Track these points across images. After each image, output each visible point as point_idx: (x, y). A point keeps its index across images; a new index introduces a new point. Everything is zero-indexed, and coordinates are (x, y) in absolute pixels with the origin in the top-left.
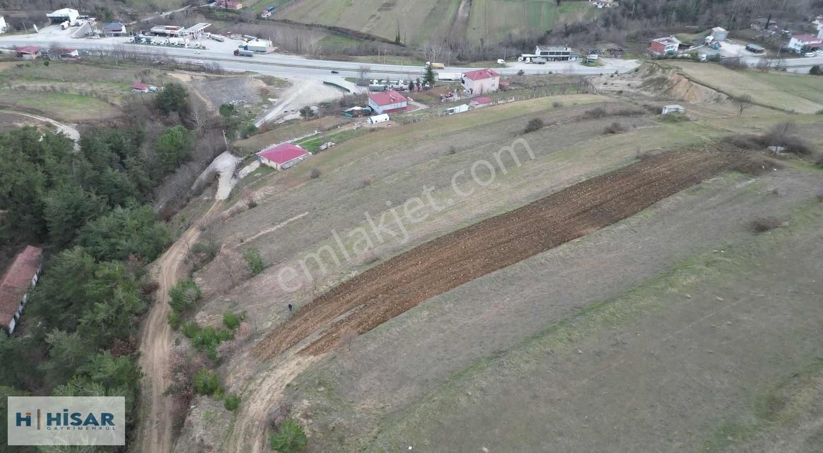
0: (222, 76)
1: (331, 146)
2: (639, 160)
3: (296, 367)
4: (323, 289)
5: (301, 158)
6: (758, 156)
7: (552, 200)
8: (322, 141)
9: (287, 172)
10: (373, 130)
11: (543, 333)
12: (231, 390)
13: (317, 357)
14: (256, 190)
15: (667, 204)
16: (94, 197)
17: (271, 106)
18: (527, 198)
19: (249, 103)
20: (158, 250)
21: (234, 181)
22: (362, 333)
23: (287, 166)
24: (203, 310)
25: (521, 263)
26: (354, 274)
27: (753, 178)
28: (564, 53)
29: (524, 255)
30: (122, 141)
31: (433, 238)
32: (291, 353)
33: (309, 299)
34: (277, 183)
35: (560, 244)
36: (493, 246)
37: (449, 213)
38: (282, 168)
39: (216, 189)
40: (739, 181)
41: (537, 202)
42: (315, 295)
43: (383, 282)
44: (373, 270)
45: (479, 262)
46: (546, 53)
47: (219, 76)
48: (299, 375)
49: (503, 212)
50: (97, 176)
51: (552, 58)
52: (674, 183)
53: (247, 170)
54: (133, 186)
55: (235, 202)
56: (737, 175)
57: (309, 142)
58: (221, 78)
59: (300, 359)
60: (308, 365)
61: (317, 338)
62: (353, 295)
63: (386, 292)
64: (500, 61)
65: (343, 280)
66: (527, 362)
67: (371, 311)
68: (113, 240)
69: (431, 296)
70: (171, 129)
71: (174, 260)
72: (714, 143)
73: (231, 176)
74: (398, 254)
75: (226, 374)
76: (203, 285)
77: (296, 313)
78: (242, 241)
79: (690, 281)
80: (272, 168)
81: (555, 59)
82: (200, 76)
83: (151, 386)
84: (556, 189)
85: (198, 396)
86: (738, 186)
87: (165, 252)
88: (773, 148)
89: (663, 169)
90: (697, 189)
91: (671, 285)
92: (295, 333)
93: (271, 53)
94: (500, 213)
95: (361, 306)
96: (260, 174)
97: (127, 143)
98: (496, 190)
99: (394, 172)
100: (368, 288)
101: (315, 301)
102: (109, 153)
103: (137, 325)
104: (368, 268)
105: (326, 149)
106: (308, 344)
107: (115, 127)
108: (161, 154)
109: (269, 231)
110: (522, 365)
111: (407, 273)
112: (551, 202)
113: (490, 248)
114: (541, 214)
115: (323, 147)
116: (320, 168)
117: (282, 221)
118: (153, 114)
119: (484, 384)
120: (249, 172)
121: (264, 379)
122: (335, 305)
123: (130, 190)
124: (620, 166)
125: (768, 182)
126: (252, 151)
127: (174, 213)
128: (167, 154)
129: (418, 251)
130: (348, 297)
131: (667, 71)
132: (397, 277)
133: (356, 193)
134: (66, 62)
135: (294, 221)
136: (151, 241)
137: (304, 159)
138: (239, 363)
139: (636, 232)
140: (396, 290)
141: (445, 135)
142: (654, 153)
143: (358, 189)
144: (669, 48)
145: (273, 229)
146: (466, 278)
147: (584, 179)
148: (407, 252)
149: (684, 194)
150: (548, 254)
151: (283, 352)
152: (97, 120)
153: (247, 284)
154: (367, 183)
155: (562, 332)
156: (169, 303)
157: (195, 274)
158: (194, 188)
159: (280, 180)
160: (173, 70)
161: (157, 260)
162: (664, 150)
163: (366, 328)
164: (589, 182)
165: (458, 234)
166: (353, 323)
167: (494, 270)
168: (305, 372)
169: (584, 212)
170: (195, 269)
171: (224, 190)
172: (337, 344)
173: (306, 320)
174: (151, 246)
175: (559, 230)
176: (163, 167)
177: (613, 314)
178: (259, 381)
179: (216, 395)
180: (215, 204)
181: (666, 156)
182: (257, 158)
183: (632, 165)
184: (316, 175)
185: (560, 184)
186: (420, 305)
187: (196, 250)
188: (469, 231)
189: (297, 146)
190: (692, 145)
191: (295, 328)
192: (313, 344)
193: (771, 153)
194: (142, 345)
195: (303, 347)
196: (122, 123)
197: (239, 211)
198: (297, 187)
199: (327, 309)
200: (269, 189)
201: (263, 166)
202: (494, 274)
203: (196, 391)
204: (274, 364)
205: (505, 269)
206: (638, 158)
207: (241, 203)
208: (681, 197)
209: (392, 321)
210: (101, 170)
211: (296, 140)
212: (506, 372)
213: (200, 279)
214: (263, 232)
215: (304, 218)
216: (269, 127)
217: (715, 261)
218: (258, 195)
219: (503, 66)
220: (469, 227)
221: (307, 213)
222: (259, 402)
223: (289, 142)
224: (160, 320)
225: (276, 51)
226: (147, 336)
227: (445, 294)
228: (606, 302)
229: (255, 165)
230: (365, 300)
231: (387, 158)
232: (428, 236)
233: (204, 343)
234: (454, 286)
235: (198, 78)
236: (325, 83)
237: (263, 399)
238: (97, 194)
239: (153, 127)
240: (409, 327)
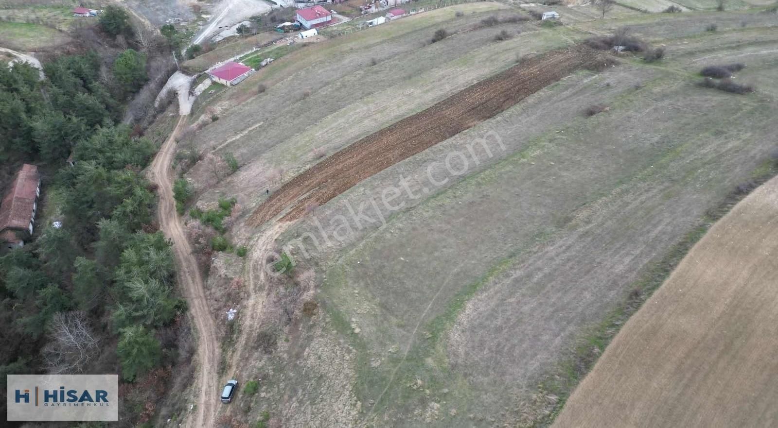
1: (270, 62)
2: (518, 64)
3: (279, 229)
4: (287, 179)
5: (246, 75)
6: (600, 56)
7: (451, 101)
8: (262, 58)
9: (236, 87)
10: (304, 45)
11: (438, 195)
12: (238, 246)
13: (291, 222)
14: (214, 105)
15: (531, 100)
16: (75, 120)
17: (206, 23)
18: (433, 100)
19: (184, 21)
20: (146, 160)
21: (192, 99)
22: (320, 205)
23: (236, 82)
24: (201, 200)
25: (427, 150)
26: (308, 167)
27: (596, 73)
29: (429, 144)
30: (81, 66)
31: (363, 137)
32: (274, 221)
33: (278, 186)
34: (230, 98)
35: (454, 135)
36: (407, 140)
37: (374, 117)
38: (231, 85)
39: (178, 106)
40: (586, 77)
41: (439, 103)
42: (282, 183)
43: (331, 170)
44: (321, 163)
45: (397, 152)
48: (282, 234)
49: (414, 113)
50: (69, 100)
52: (540, 82)
53: (201, 88)
54: (103, 106)
55: (199, 117)
56: (586, 72)
57: (251, 59)
59: (281, 224)
60: (287, 227)
61: (290, 210)
62: (310, 181)
63: (333, 177)
65: (301, 171)
66: (428, 211)
67: (324, 191)
68: (108, 154)
69: (365, 178)
70: (124, 53)
71: (162, 166)
72: (576, 45)
73: (187, 93)
74: (338, 151)
75: (232, 237)
76: (194, 183)
77: (273, 196)
78: (214, 148)
79: (536, 153)
80: (222, 85)
83: (177, 252)
84: (453, 91)
85: (215, 252)
86: (585, 81)
87: (152, 161)
88: (616, 48)
89: (534, 70)
90: (556, 85)
91: (523, 157)
92: (273, 209)
94: (411, 115)
95: (317, 188)
96: (213, 91)
97: (85, 68)
98: (409, 95)
99: (327, 84)
100: (319, 177)
101: (283, 187)
102: (73, 79)
103: (152, 214)
104: (318, 162)
105: (267, 64)
106: (284, 214)
107: (69, 53)
108: (118, 76)
109: (234, 139)
110: (424, 214)
111: (347, 163)
112: (450, 103)
113: (405, 141)
114: (443, 113)
115: (264, 63)
116: (264, 83)
117: (242, 130)
118: (99, 38)
119: (401, 225)
120: (203, 89)
121: (259, 238)
122: (297, 189)
123: (101, 112)
124: (503, 70)
125: (608, 76)
126: (200, 69)
127: (146, 129)
128: (124, 77)
129: (353, 147)
130: (307, 183)
132: (339, 167)
133: (299, 104)
135: (254, 129)
136: (139, 153)
137: (249, 75)
138: (239, 230)
139: (507, 122)
140: (340, 176)
141: (368, 47)
142: (530, 57)
143: (300, 100)
145: (238, 137)
146: (389, 164)
147: (475, 82)
148: (345, 149)
149: (546, 90)
150: (445, 143)
151: (268, 221)
152: (51, 47)
153: (229, 179)
154: (306, 95)
155: (450, 193)
156: (174, 197)
157: (185, 175)
158: (156, 105)
159: (232, 95)
161: (148, 167)
162: (538, 53)
163: (324, 201)
164: (479, 84)
165: (382, 133)
166: (313, 199)
167: (407, 157)
168: (286, 231)
169: (473, 109)
170: (184, 171)
171: (185, 106)
172: (304, 213)
173: (279, 200)
174: (141, 157)
175: (454, 124)
176: (123, 88)
177: (484, 179)
178: (255, 239)
179: (228, 250)
180: (181, 118)
181: (540, 58)
182: (207, 76)
183: (512, 68)
184: (262, 90)
185: (458, 87)
186: (358, 185)
187: (178, 158)
188: (389, 130)
189: (241, 63)
190: (559, 48)
191: (272, 205)
192: (287, 214)
193: (616, 53)
194: (161, 226)
195: (281, 217)
196: (74, 49)
197: (204, 124)
198: (249, 101)
199: (292, 192)
200: (226, 104)
201: (214, 83)
202: (407, 160)
203: (213, 249)
204: (264, 229)
205: (415, 156)
206: (517, 61)
207: (203, 118)
208: (544, 92)
209: (340, 196)
210: (73, 96)
211: (238, 57)
212: (414, 218)
213: (190, 179)
214: (229, 141)
215: (260, 127)
216: (210, 46)
217: (556, 139)
218: (218, 109)
220: (389, 127)
221: (262, 123)
222: (258, 251)
223: (232, 59)
224: (167, 209)
226: (162, 222)
227: (375, 176)
228: (481, 172)
229: (207, 83)
230: (319, 184)
231: (320, 71)
232: (359, 135)
233: (209, 220)
234: (381, 170)
237: (260, 249)
238: (76, 116)
239: (105, 52)
240: (352, 198)
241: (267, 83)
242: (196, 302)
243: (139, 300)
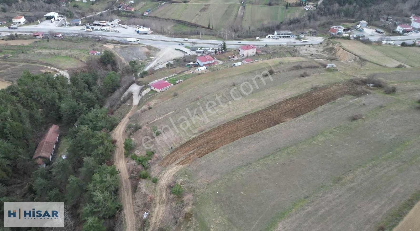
0: (128, 46)
1: (181, 81)
2: (312, 90)
3: (176, 169)
4: (183, 142)
5: (168, 87)
6: (360, 88)
7: (274, 107)
8: (177, 79)
9: (163, 93)
10: (199, 74)
11: (265, 158)
12: (153, 177)
13: (183, 166)
14: (150, 101)
15: (320, 109)
16: (81, 104)
17: (152, 60)
18: (265, 106)
19: (141, 59)
20: (113, 126)
21: (140, 97)
22: (199, 158)
23: (163, 90)
24: (137, 150)
25: (259, 132)
26: (194, 136)
27: (357, 98)
28: (288, 34)
29: (261, 129)
30: (88, 78)
31: (226, 122)
32: (174, 164)
33: (177, 145)
34: (159, 98)
35: (275, 125)
36: (249, 126)
37: (232, 112)
38: (160, 91)
39: (132, 100)
40: (351, 99)
41: (268, 107)
42: (180, 144)
43: (206, 139)
44: (202, 135)
45: (243, 132)
46: (280, 34)
47: (126, 46)
48: (177, 172)
49: (254, 112)
50: (80, 94)
51: (282, 36)
52: (325, 100)
53: (145, 92)
54: (96, 98)
55: (142, 107)
56: (351, 97)
57: (171, 80)
58: (127, 47)
59: (177, 166)
60: (180, 168)
61: (183, 159)
62: (195, 144)
63: (207, 143)
64: (257, 38)
65: (191, 138)
66: (258, 167)
67: (202, 150)
68: (94, 123)
69: (225, 145)
70: (110, 73)
71: (120, 130)
72: (345, 82)
73: (138, 95)
74: (212, 129)
75: (151, 172)
76: (135, 140)
77: (174, 151)
78: (148, 123)
79: (322, 139)
80: (156, 91)
81: (284, 37)
82: (118, 46)
83: (121, 177)
84: (276, 102)
85: (141, 179)
86: (351, 101)
87: (116, 127)
88: (368, 85)
89: (321, 93)
90: (334, 103)
91: (314, 141)
92: (174, 158)
93: (150, 34)
94: (252, 112)
95: (198, 148)
96: (151, 94)
97: (90, 79)
98: (252, 102)
99: (209, 94)
100: (200, 142)
101: (180, 146)
102: (84, 84)
103: (111, 155)
104: (200, 134)
105: (179, 83)
106: (180, 161)
107: (84, 72)
108: (106, 84)
109: (158, 119)
110: (256, 168)
111: (215, 136)
112: (274, 108)
113: (248, 126)
114: (270, 113)
115: (178, 82)
116: (176, 92)
117: (163, 115)
118: (99, 65)
119: (243, 173)
120: (146, 93)
121: (165, 173)
122: (188, 148)
123: (94, 101)
124: (304, 92)
125: (364, 100)
126: (146, 83)
127: (115, 111)
128: (108, 84)
129: (219, 127)
130: (193, 145)
131: (334, 44)
132: (211, 137)
133: (193, 103)
134: (56, 39)
135: (169, 115)
136: (110, 123)
137: (170, 87)
138: (155, 168)
139: (306, 120)
140: (211, 142)
141: (231, 77)
142: (319, 87)
143: (194, 101)
144: (339, 31)
145: (160, 118)
146: (238, 138)
147: (288, 98)
148: (215, 128)
149: (328, 105)
150: (270, 129)
151: (170, 164)
152: (76, 68)
154: (198, 99)
155: (272, 157)
156: (124, 147)
157: (131, 136)
158: (122, 99)
159: (160, 97)
160: (105, 43)
161: (113, 131)
162: (324, 85)
163: (201, 155)
164: (290, 99)
165: (236, 121)
166: (196, 154)
167: (249, 135)
168: (180, 171)
169: (287, 112)
170: (131, 134)
171: (136, 101)
172: (190, 161)
173: (178, 153)
174: (110, 125)
175: (276, 119)
176: (107, 90)
177: (291, 151)
178: (163, 174)
179: (148, 178)
180: (133, 107)
181: (325, 87)
182: (149, 86)
183: (309, 92)
184: (176, 95)
185: (279, 100)
186: (220, 148)
187: (129, 127)
188: (240, 120)
189: (166, 81)
190: (336, 83)
191: (174, 156)
192: (181, 161)
193: (368, 87)
194: (115, 162)
195: (178, 162)
196: (86, 70)
197: (145, 110)
198: (168, 100)
199: (186, 149)
200: (156, 101)
201: (152, 90)
202: (248, 136)
203: (140, 177)
204: (168, 168)
205: (253, 135)
206: (312, 88)
207: (144, 107)
208: (327, 106)
209: (210, 153)
210: (82, 93)
211: (165, 78)
212: (251, 170)
213: (133, 138)
214: (156, 120)
215: (172, 114)
216: (152, 72)
217: (333, 132)
218: (152, 103)
219: (259, 40)
220: (240, 118)
221: (173, 112)
222: (164, 181)
223: (162, 79)
224: (119, 154)
225: (152, 33)
226: (116, 160)
227: (230, 144)
228: (290, 147)
229: (149, 90)
230: (200, 146)
231: (206, 87)
232: (224, 121)
233: (140, 162)
234: (234, 141)
235: (117, 47)
236: (176, 49)
237: (165, 180)
238: (82, 103)
239: (101, 72)
240: (216, 155)
241: (178, 92)
242: (128, 206)
243: (98, 202)
